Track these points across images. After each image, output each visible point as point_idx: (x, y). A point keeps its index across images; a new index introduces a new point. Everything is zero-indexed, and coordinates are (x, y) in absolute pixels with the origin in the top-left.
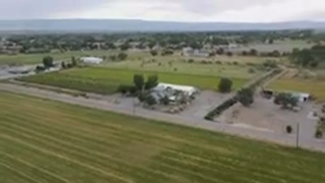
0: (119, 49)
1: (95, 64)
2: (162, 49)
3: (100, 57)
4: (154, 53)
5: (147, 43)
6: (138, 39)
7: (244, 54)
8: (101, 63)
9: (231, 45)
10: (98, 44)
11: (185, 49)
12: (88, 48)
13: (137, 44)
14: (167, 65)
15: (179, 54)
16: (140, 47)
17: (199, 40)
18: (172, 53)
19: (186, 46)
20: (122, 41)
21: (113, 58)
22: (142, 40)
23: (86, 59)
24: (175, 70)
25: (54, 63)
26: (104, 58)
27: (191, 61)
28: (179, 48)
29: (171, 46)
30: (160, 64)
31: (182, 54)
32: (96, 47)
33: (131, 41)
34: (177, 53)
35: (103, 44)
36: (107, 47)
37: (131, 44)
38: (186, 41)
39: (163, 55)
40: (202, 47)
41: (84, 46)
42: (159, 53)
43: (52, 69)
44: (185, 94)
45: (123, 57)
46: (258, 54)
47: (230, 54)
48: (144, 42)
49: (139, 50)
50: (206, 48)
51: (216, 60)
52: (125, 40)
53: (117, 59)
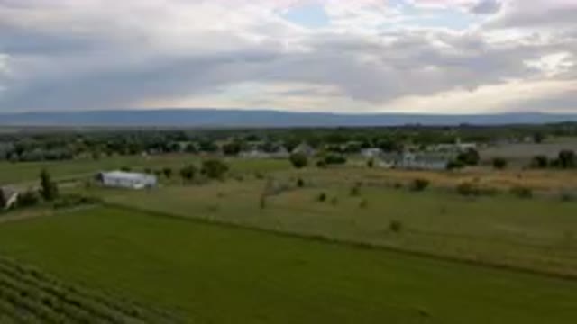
0: (221, 153)
2: (314, 152)
4: (299, 162)
5: (281, 142)
7: (541, 163)
13: (262, 143)
15: (361, 163)
16: (266, 149)
18: (342, 161)
21: (188, 175)
22: (272, 138)
34: (354, 161)
36: (199, 148)
37: (250, 143)
39: (320, 164)
42: (312, 161)
45: (214, 172)
47: (499, 164)
48: (274, 141)
49: (266, 155)
52: (242, 137)
53: (198, 176)
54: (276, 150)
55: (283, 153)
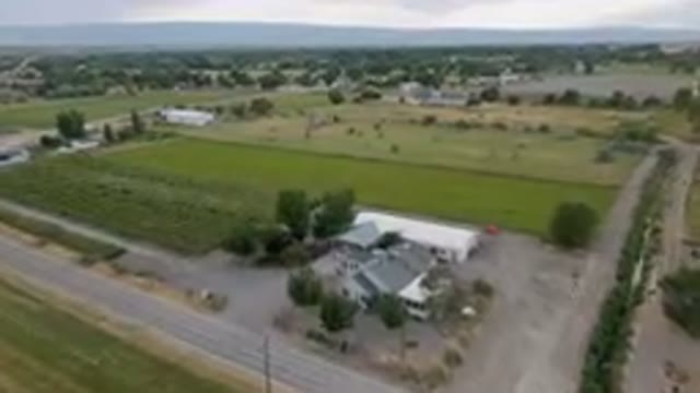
0: (258, 87)
1: (191, 127)
2: (354, 85)
3: (209, 110)
4: (336, 99)
5: (321, 73)
6: (301, 62)
7: (550, 100)
8: (209, 123)
9: (504, 78)
10: (214, 74)
11: (407, 87)
12: (192, 83)
13: (298, 73)
14: (371, 134)
15: (395, 99)
16: (304, 81)
17: (431, 66)
18: (377, 96)
19: (406, 79)
20: (268, 68)
21: (239, 112)
22: (310, 65)
23: (174, 115)
24: (395, 149)
25: (88, 127)
26: (219, 110)
27: (430, 121)
28: (393, 84)
29: (373, 78)
30: (351, 131)
31: (402, 100)
32: (208, 81)
33: (287, 66)
34: (389, 97)
35: (226, 73)
36: (232, 81)
37: (286, 73)
38: (406, 68)
39: (357, 101)
40: (442, 80)
41: (184, 78)
42: (349, 97)
43: (77, 145)
44: (448, 256)
45: (262, 109)
46: (584, 101)
47: (514, 100)
48: (313, 70)
49: (302, 90)
50: (453, 85)
51: (489, 118)
52: (274, 65)
53: (247, 113)
55: (322, 86)
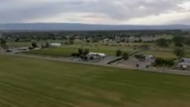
0: (69, 40)
2: (92, 39)
4: (88, 42)
5: (85, 37)
6: (79, 34)
7: (135, 41)
8: (60, 46)
9: (131, 38)
11: (105, 40)
12: (52, 39)
13: (79, 37)
17: (113, 35)
21: (66, 44)
22: (82, 35)
24: (98, 48)
26: (62, 43)
27: (107, 45)
29: (98, 38)
30: (91, 46)
32: (56, 39)
34: (101, 42)
36: (62, 39)
37: (76, 37)
38: (107, 36)
39: (93, 42)
40: (115, 38)
41: (49, 38)
45: (72, 43)
51: (120, 44)
52: (72, 35)
53: (69, 44)
54: (83, 39)
55: (85, 39)
